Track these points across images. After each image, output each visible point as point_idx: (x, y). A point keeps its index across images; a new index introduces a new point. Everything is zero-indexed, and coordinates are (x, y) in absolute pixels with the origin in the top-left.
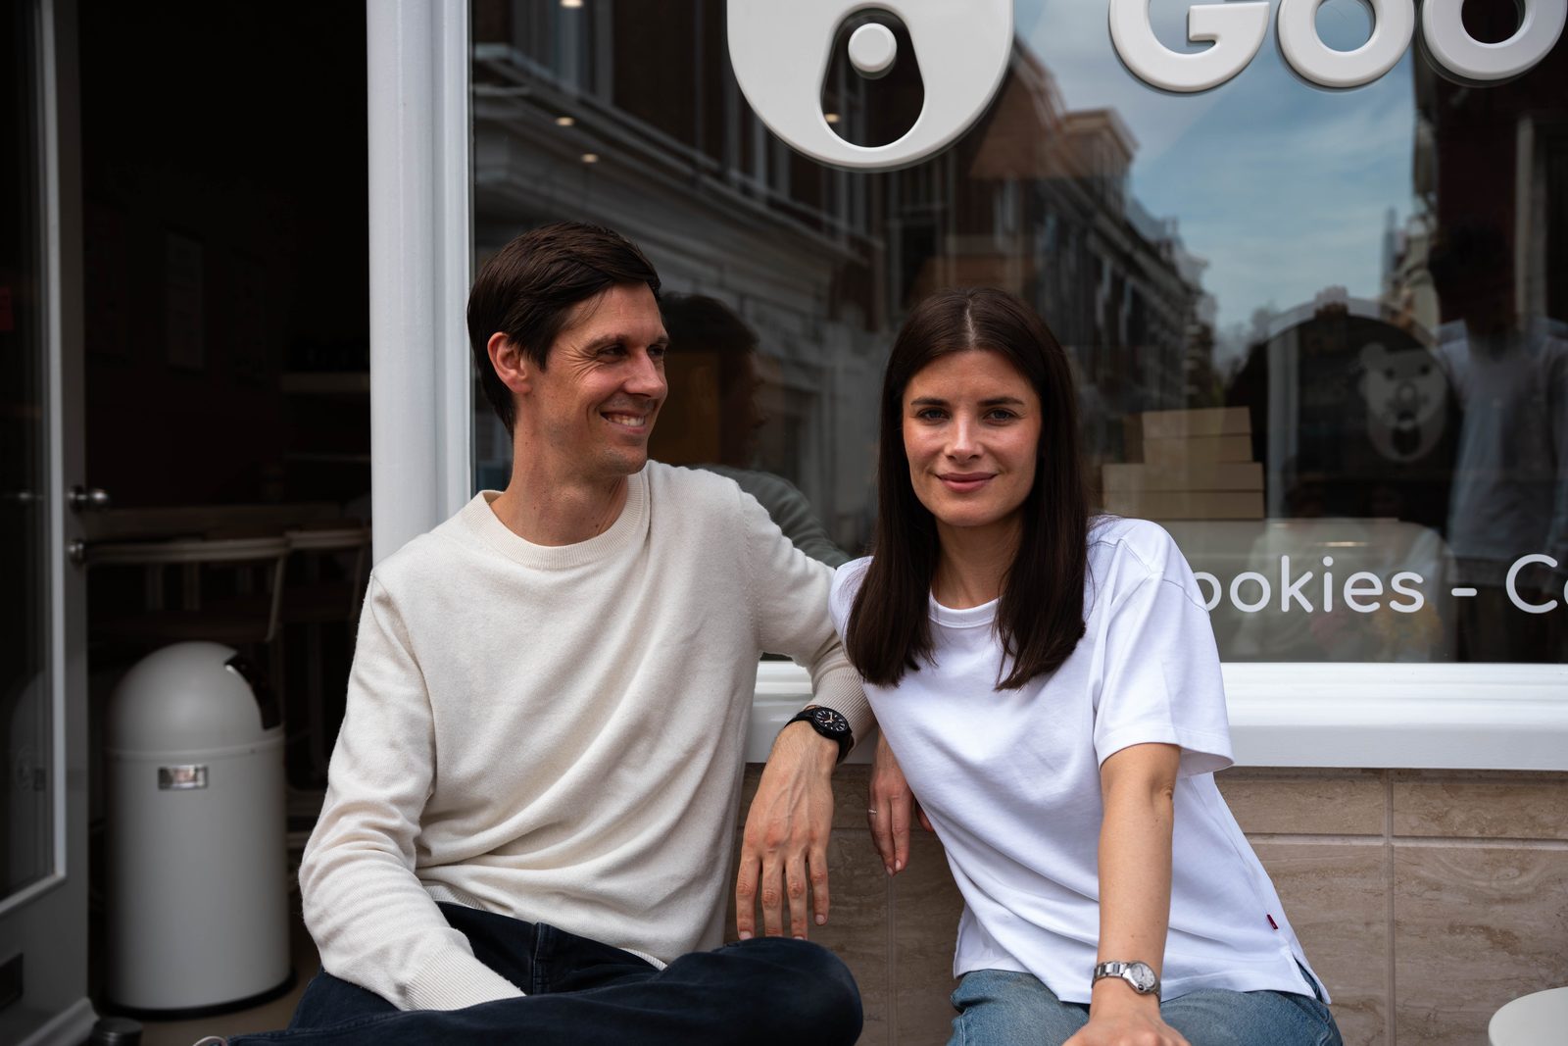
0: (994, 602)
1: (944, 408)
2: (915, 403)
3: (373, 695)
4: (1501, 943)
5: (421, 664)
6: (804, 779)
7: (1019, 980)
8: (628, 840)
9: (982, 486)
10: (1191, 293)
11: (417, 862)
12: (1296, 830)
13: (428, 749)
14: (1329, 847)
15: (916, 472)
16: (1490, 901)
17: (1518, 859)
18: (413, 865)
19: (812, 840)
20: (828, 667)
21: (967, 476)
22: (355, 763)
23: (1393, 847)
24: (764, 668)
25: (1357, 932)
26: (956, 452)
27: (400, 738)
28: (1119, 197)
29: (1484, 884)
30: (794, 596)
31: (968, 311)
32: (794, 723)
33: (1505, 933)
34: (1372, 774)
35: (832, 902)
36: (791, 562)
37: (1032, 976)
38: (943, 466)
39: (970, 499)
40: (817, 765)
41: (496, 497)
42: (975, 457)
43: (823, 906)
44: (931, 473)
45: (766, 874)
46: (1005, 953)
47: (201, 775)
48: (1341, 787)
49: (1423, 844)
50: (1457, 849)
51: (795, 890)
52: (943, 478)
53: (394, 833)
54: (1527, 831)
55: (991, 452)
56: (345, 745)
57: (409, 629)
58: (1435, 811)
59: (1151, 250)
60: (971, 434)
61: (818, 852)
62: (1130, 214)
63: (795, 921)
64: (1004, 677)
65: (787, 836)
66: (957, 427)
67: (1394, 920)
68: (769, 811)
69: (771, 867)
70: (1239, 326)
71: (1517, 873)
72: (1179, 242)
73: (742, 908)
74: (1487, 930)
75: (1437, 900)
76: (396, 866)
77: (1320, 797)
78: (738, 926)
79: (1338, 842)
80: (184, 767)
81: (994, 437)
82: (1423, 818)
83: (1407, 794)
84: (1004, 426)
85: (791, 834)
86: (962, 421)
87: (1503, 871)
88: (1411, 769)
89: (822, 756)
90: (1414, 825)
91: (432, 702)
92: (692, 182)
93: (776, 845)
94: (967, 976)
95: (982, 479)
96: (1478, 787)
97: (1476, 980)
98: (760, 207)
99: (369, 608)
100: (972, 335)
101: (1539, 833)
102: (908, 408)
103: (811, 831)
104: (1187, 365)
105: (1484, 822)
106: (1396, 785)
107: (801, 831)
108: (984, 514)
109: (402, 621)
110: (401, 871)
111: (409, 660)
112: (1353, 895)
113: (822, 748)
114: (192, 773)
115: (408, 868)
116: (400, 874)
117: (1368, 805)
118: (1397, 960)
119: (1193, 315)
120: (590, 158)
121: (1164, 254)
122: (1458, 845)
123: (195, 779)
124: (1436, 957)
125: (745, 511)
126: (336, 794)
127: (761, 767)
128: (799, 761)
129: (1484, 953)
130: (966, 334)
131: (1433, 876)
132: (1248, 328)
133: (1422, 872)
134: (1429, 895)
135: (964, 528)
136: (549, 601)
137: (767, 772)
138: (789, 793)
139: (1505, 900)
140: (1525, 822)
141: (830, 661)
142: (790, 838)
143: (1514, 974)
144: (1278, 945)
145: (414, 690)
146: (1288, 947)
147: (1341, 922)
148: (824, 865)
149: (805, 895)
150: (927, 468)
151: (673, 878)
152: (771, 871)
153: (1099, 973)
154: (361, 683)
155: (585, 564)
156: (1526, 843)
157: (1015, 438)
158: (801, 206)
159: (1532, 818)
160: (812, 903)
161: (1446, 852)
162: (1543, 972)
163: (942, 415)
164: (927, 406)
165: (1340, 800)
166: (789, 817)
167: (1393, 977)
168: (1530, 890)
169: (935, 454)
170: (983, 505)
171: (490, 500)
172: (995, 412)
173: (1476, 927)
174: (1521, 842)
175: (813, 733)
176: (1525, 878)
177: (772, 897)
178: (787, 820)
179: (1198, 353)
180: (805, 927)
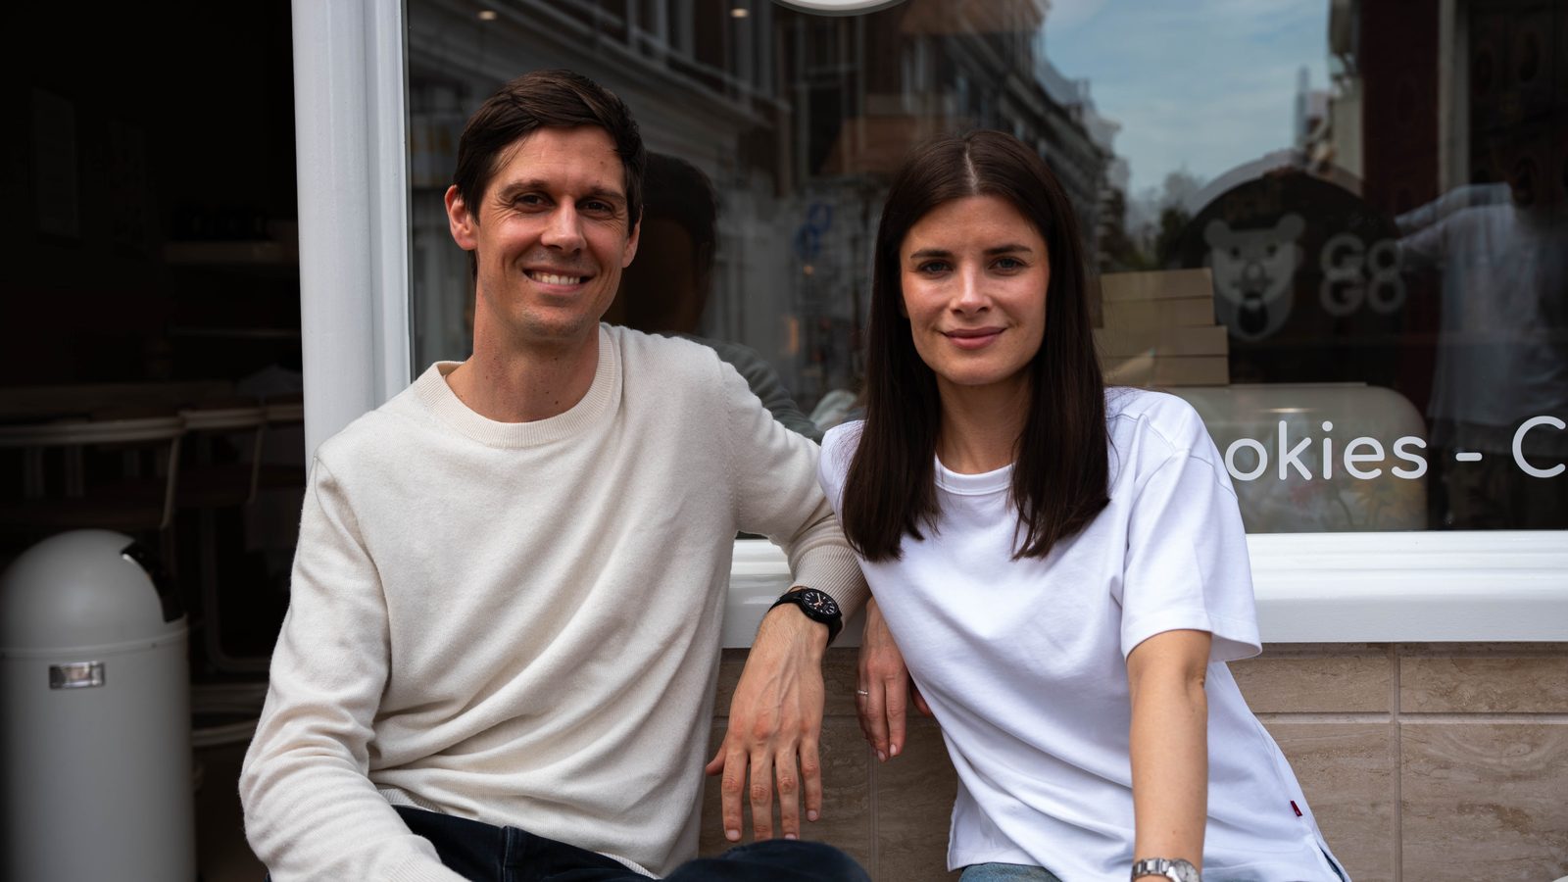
0: (1008, 468)
1: (947, 259)
2: (915, 256)
3: (320, 589)
4: (1511, 822)
5: (373, 556)
6: (794, 665)
7: (1029, 874)
8: (598, 737)
9: (992, 341)
10: (1101, 157)
11: (370, 768)
12: (1299, 709)
13: (382, 647)
14: (1334, 725)
15: (920, 330)
16: (1500, 779)
17: (1529, 735)
18: (366, 770)
19: (803, 731)
20: (810, 545)
21: (974, 331)
22: (300, 662)
23: (1400, 724)
24: (741, 547)
25: (1363, 814)
26: (963, 305)
27: (351, 635)
28: (1029, 55)
29: (1495, 761)
30: (775, 472)
31: (967, 155)
32: (781, 606)
33: (1516, 811)
34: (1376, 649)
35: (824, 796)
36: (772, 436)
37: (1043, 869)
38: (949, 322)
39: (980, 356)
40: (808, 651)
41: (453, 369)
42: (984, 309)
43: (816, 802)
44: (936, 330)
45: (754, 768)
46: (1011, 844)
47: (95, 672)
48: (1346, 663)
49: (1431, 721)
50: (1467, 725)
51: (786, 785)
52: (950, 335)
53: (344, 738)
54: (1539, 704)
55: (1000, 305)
56: (290, 642)
57: (360, 518)
58: (1444, 686)
59: (1062, 112)
60: (978, 285)
61: (810, 744)
62: (1040, 76)
63: (786, 818)
64: (1019, 547)
65: (777, 728)
66: (962, 280)
67: (1400, 801)
68: (754, 700)
69: (760, 761)
70: (1152, 191)
71: (1527, 748)
72: (1091, 104)
73: (730, 805)
74: (1496, 808)
75: (1445, 779)
76: (350, 772)
77: (1324, 674)
78: (725, 823)
79: (1343, 721)
80: (78, 664)
81: (1002, 288)
82: (1432, 695)
83: (1415, 669)
84: (1012, 275)
85: (781, 725)
86: (968, 272)
87: (1513, 747)
88: (1418, 643)
89: (813, 641)
90: (1421, 701)
91: (386, 596)
92: (590, 42)
93: (765, 737)
94: (966, 870)
95: (992, 334)
96: (1488, 660)
97: (1485, 861)
98: (660, 67)
99: (313, 493)
100: (974, 180)
101: (1550, 707)
102: (907, 262)
103: (802, 722)
104: (1100, 231)
105: (1494, 697)
106: (1403, 659)
107: (790, 722)
108: (995, 370)
109: (350, 509)
110: (354, 776)
111: (359, 551)
112: (1359, 776)
113: (811, 632)
114: (86, 670)
115: (362, 773)
116: (352, 780)
117: (1374, 681)
118: (1404, 842)
119: (1105, 180)
120: (487, 15)
121: (1073, 115)
122: (1468, 721)
123: (90, 677)
124: (1445, 838)
125: (726, 383)
126: (278, 695)
127: (743, 654)
128: (788, 647)
129: (1494, 832)
130: (968, 179)
131: (1441, 754)
132: (1161, 193)
133: (1430, 750)
134: (1438, 773)
135: (972, 387)
136: (511, 485)
137: (753, 658)
138: (778, 682)
139: (1516, 777)
140: (1537, 695)
141: (810, 539)
142: (780, 729)
143: (1525, 854)
144: (1302, 833)
145: (366, 584)
146: (1311, 835)
147: (1346, 804)
148: (816, 757)
149: (796, 791)
150: (932, 325)
151: (649, 778)
152: (761, 764)
153: (1139, 870)
154: (306, 575)
155: (552, 442)
156: (1537, 717)
157: (1024, 288)
158: (706, 69)
159: (1544, 691)
160: (804, 797)
161: (1453, 728)
162: (1555, 850)
163: (945, 267)
164: (928, 258)
165: (1345, 677)
166: (779, 707)
167: (1400, 860)
168: (1540, 766)
169: (940, 310)
170: (995, 361)
171: (446, 372)
172: (1001, 262)
173: (1486, 806)
174: (1532, 717)
175: (801, 616)
176: (1536, 754)
177: (762, 793)
178: (776, 710)
179: (1110, 218)
180: (797, 822)
